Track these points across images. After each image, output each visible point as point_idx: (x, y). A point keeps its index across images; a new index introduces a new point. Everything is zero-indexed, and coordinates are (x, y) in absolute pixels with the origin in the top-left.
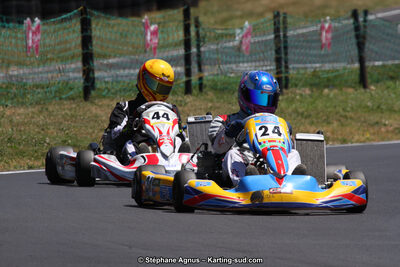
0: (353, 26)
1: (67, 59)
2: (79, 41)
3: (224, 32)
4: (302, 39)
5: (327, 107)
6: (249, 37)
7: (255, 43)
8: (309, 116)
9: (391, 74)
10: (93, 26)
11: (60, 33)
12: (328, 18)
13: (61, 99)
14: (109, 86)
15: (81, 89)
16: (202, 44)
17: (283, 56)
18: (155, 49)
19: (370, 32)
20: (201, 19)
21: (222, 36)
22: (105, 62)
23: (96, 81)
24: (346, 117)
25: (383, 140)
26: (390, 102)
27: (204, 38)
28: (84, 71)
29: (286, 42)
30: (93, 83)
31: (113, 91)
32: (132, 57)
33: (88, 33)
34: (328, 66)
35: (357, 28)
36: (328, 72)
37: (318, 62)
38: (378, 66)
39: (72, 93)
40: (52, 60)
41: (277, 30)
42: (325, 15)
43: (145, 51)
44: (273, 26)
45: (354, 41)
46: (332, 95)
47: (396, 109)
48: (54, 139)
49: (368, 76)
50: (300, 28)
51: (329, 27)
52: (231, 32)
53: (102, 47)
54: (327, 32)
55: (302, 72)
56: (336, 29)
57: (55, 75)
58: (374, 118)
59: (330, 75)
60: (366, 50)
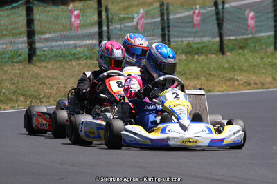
0: (214, 12)
1: (17, 34)
2: (25, 22)
3: (126, 16)
4: (179, 21)
5: (197, 68)
6: (143, 20)
7: (147, 23)
8: (185, 74)
9: (241, 45)
10: (35, 11)
11: (12, 16)
12: (198, 6)
13: (12, 62)
14: (46, 53)
15: (26, 56)
16: (110, 24)
17: (166, 32)
18: (78, 27)
19: (226, 16)
20: (109, 7)
21: (124, 19)
22: (43, 37)
23: (37, 50)
24: (210, 74)
25: (236, 90)
26: (241, 64)
27: (112, 20)
28: (28, 43)
29: (168, 23)
30: (35, 51)
31: (48, 57)
32: (62, 33)
33: (31, 17)
34: (197, 40)
35: (217, 14)
36: (198, 43)
37: (191, 37)
38: (232, 40)
39: (20, 58)
40: (6, 35)
41: (162, 15)
42: (195, 4)
43: (71, 29)
44: (159, 12)
45: (215, 22)
46: (200, 59)
47: (245, 68)
48: (8, 90)
49: (225, 46)
50: (178, 13)
51: (199, 13)
52: (131, 16)
53: (41, 26)
54: (197, 16)
55: (180, 43)
56: (203, 14)
57: (8, 45)
58: (230, 75)
59: (200, 46)
60: (224, 28)
